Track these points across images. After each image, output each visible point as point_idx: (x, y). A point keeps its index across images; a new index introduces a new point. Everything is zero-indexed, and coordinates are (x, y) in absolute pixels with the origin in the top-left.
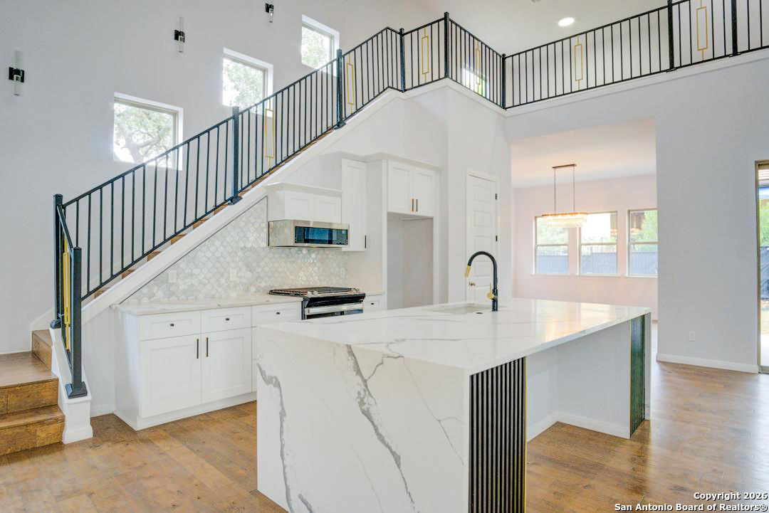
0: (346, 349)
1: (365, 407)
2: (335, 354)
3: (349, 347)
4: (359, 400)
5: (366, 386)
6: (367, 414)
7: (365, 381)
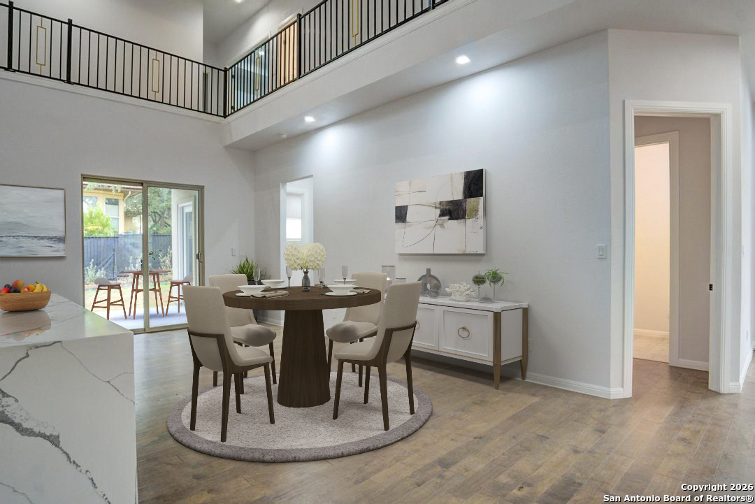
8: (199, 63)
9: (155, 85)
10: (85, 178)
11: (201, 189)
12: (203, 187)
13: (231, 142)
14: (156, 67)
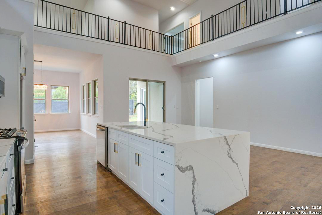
0: (224, 138)
1: (229, 155)
2: (220, 141)
3: (225, 137)
4: (228, 154)
5: (230, 148)
6: (230, 157)
7: (229, 146)
8: (157, 33)
9: (150, 44)
10: (130, 79)
11: (164, 83)
12: (165, 81)
13: (176, 64)
14: (150, 36)
